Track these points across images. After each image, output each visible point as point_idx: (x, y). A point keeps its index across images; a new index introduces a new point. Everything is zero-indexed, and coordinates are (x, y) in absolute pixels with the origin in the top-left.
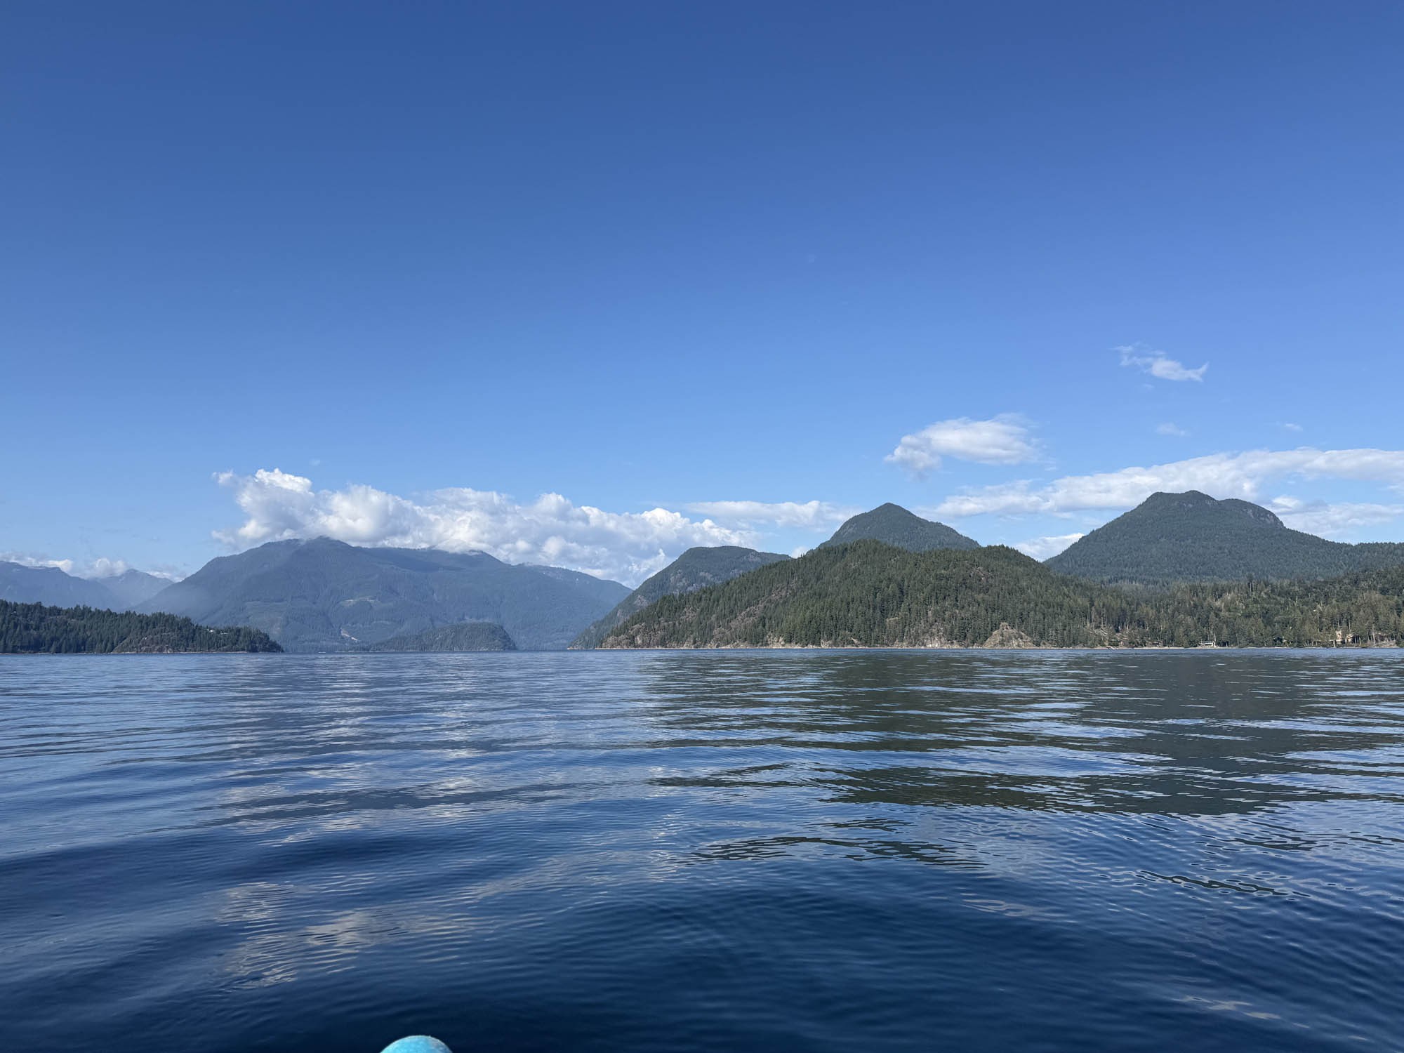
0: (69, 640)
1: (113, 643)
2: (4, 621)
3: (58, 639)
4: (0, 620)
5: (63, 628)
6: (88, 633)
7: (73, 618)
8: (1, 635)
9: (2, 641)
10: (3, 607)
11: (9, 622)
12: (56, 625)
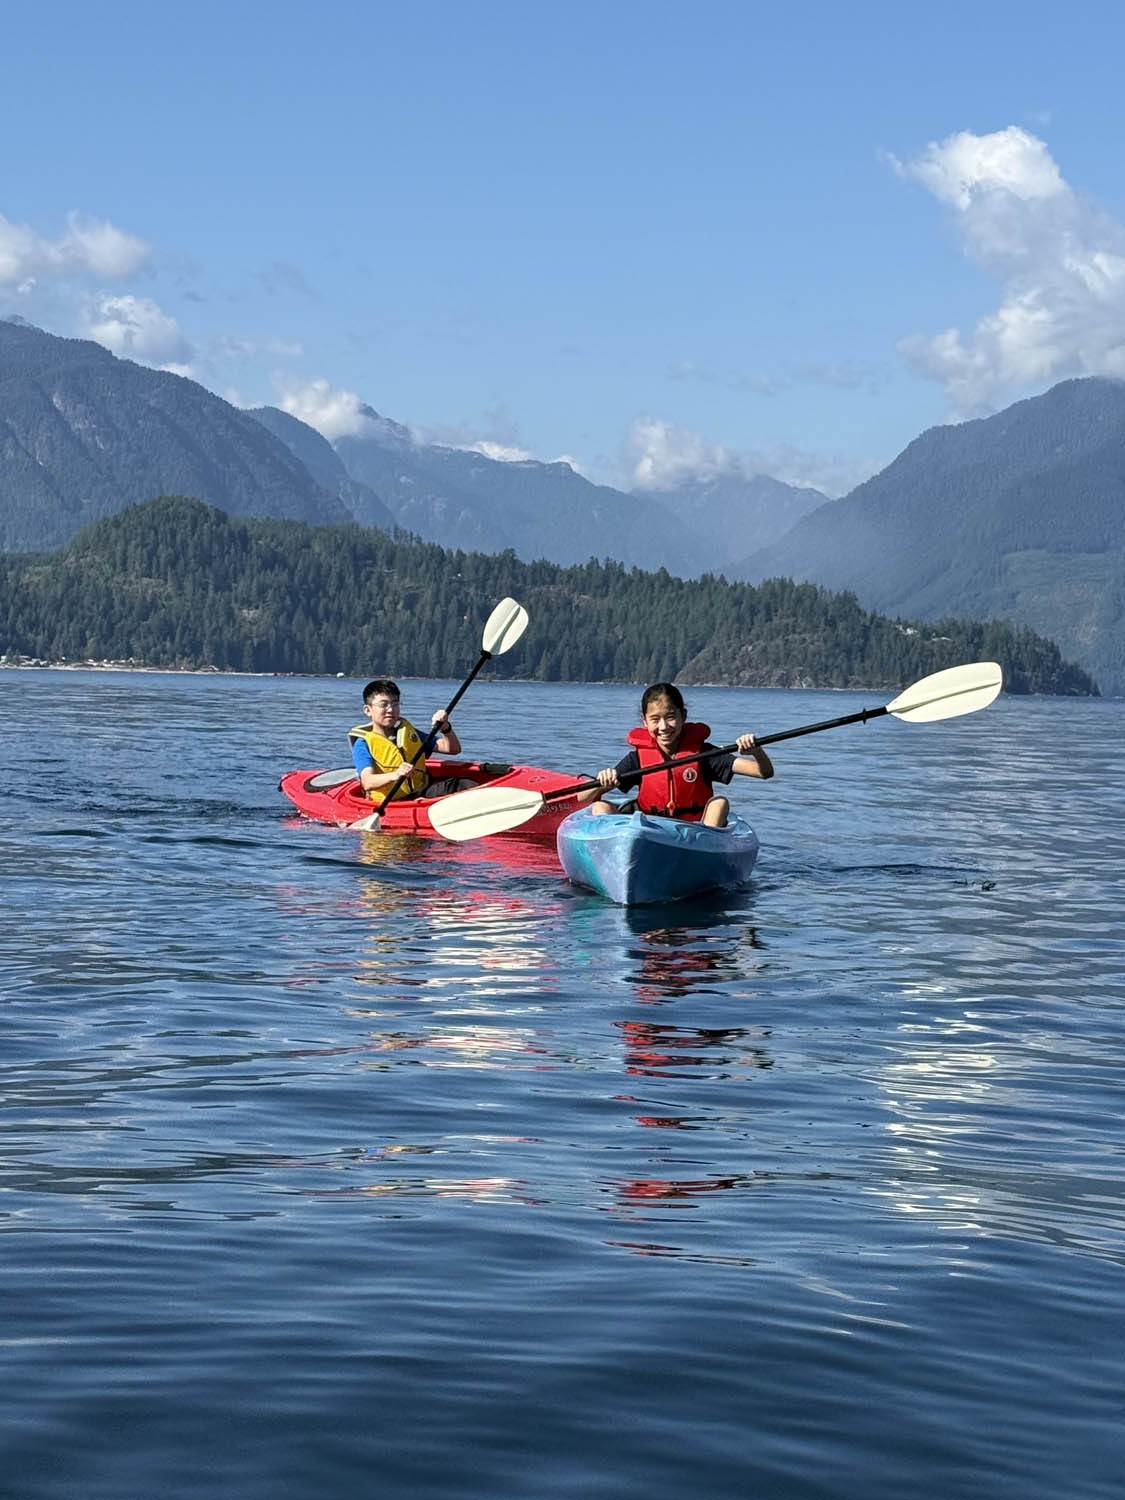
0: (577, 647)
1: (674, 659)
2: (436, 594)
3: (552, 645)
4: (428, 595)
5: (562, 616)
6: (619, 631)
7: (583, 591)
8: (433, 635)
9: (433, 651)
10: (433, 565)
11: (448, 602)
12: (548, 609)
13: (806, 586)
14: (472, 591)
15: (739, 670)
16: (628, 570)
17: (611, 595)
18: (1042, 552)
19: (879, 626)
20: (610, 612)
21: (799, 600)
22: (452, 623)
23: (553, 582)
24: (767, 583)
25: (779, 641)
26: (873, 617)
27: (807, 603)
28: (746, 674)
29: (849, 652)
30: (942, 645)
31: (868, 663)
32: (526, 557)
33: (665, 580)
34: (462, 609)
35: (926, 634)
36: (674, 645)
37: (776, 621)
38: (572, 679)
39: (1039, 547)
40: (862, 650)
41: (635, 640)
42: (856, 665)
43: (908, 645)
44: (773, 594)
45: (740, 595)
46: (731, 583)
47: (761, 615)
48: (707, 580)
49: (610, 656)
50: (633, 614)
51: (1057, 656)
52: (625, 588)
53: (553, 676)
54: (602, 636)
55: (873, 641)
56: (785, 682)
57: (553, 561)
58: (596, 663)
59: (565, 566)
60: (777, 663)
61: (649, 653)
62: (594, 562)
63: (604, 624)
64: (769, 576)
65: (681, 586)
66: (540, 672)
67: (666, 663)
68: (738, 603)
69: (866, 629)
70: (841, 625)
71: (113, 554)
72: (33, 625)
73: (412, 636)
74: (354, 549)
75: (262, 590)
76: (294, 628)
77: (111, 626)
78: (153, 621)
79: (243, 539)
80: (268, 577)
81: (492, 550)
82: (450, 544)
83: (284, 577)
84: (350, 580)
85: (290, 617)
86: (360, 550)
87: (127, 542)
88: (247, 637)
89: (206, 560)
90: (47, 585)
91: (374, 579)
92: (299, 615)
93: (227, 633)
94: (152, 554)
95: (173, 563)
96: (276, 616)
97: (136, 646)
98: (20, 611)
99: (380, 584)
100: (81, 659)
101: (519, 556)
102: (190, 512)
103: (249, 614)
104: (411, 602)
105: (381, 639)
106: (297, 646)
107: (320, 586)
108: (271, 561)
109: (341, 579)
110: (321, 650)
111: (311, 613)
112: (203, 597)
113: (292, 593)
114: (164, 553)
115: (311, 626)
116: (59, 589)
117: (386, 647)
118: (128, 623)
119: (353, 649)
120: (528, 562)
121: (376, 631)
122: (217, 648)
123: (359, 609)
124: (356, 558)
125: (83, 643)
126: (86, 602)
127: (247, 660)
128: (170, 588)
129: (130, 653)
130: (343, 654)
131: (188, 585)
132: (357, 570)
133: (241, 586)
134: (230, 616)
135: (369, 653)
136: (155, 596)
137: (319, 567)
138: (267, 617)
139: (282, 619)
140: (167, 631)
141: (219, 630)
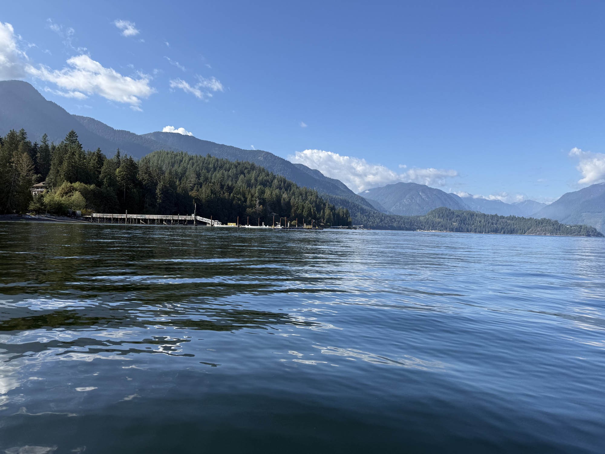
0: (508, 229)
1: (525, 231)
2: (484, 221)
3: (504, 228)
4: (483, 221)
5: (505, 224)
6: (515, 226)
7: (509, 220)
8: (484, 227)
9: (484, 229)
10: (484, 216)
11: (486, 221)
12: (503, 223)
13: (548, 219)
14: (490, 220)
15: (536, 232)
16: (517, 217)
17: (514, 221)
18: (589, 213)
19: (562, 225)
20: (514, 223)
21: (547, 221)
22: (487, 225)
23: (504, 219)
24: (542, 219)
25: (544, 228)
26: (561, 224)
27: (549, 222)
28: (538, 233)
29: (557, 230)
30: (574, 229)
31: (560, 231)
32: (499, 215)
33: (523, 218)
34: (489, 223)
35: (571, 227)
36: (525, 228)
37: (543, 224)
38: (507, 234)
39: (588, 212)
40: (559, 229)
41: (518, 228)
42: (558, 232)
43: (568, 229)
44: (543, 220)
45: (536, 221)
46: (535, 219)
47: (541, 224)
48: (530, 218)
49: (514, 230)
50: (518, 224)
51: (596, 230)
52: (516, 220)
53: (504, 233)
54: (512, 227)
55: (561, 228)
56: (545, 234)
57: (504, 216)
58: (512, 231)
59: (506, 216)
60: (543, 231)
61: (521, 230)
62: (511, 216)
63: (513, 225)
64: (542, 218)
65: (526, 219)
66: (502, 232)
67: (524, 231)
68: (536, 222)
69: (560, 226)
70: (555, 225)
71: (433, 215)
72: (422, 225)
73: (481, 227)
74: (471, 214)
75: (456, 220)
76: (462, 226)
77: (433, 225)
78: (440, 225)
79: (453, 213)
80: (457, 218)
81: (494, 214)
82: (486, 213)
83: (460, 218)
84: (470, 219)
85: (461, 225)
86: (472, 214)
87: (435, 213)
88: (454, 227)
89: (448, 216)
90: (424, 220)
91: (474, 218)
92: (462, 224)
93: (451, 226)
94: (439, 215)
95: (443, 216)
96: (459, 224)
97: (437, 228)
98: (420, 223)
99: (475, 219)
100: (429, 230)
101: (498, 215)
102: (445, 209)
103: (455, 224)
104: (480, 222)
105: (476, 228)
106: (462, 228)
107: (465, 219)
108: (458, 216)
109: (469, 218)
110: (466, 229)
111: (464, 224)
112: (447, 221)
113: (461, 221)
114: (441, 215)
115: (464, 225)
116: (426, 220)
117: (477, 229)
118: (436, 225)
119: (471, 229)
120: (499, 216)
121: (475, 226)
122: (450, 228)
123: (472, 223)
124: (471, 215)
125: (429, 228)
126: (430, 222)
127: (454, 231)
128: (442, 220)
129: (436, 229)
130: (469, 230)
131: (445, 220)
132: (471, 217)
133: (453, 220)
134: (452, 224)
135: (474, 229)
136: (440, 221)
137: (465, 217)
138: (457, 224)
139: (460, 225)
140: (442, 226)
141: (450, 226)
